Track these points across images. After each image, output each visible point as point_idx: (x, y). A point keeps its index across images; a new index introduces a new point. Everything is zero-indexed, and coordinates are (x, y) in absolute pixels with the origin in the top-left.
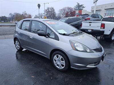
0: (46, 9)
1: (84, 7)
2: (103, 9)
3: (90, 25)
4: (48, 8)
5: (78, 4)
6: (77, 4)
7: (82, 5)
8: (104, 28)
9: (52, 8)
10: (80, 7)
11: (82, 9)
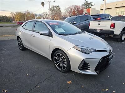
0: (51, 7)
1: (93, 5)
2: (113, 7)
3: (99, 25)
4: (53, 7)
5: (87, 2)
6: (85, 2)
7: (90, 3)
8: (114, 28)
9: (58, 7)
10: (88, 5)
11: (91, 7)
